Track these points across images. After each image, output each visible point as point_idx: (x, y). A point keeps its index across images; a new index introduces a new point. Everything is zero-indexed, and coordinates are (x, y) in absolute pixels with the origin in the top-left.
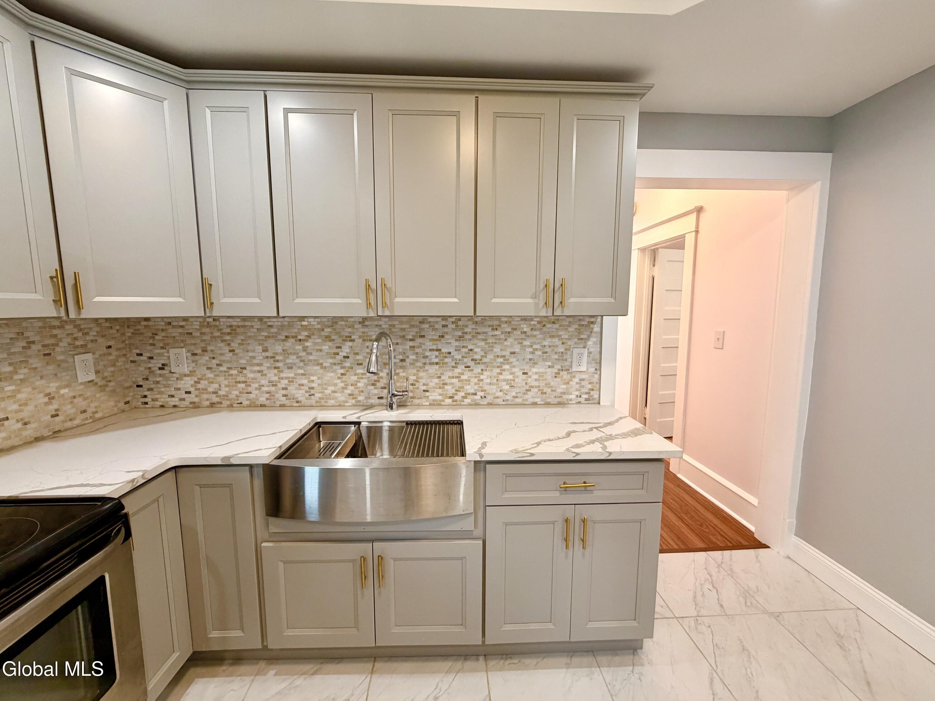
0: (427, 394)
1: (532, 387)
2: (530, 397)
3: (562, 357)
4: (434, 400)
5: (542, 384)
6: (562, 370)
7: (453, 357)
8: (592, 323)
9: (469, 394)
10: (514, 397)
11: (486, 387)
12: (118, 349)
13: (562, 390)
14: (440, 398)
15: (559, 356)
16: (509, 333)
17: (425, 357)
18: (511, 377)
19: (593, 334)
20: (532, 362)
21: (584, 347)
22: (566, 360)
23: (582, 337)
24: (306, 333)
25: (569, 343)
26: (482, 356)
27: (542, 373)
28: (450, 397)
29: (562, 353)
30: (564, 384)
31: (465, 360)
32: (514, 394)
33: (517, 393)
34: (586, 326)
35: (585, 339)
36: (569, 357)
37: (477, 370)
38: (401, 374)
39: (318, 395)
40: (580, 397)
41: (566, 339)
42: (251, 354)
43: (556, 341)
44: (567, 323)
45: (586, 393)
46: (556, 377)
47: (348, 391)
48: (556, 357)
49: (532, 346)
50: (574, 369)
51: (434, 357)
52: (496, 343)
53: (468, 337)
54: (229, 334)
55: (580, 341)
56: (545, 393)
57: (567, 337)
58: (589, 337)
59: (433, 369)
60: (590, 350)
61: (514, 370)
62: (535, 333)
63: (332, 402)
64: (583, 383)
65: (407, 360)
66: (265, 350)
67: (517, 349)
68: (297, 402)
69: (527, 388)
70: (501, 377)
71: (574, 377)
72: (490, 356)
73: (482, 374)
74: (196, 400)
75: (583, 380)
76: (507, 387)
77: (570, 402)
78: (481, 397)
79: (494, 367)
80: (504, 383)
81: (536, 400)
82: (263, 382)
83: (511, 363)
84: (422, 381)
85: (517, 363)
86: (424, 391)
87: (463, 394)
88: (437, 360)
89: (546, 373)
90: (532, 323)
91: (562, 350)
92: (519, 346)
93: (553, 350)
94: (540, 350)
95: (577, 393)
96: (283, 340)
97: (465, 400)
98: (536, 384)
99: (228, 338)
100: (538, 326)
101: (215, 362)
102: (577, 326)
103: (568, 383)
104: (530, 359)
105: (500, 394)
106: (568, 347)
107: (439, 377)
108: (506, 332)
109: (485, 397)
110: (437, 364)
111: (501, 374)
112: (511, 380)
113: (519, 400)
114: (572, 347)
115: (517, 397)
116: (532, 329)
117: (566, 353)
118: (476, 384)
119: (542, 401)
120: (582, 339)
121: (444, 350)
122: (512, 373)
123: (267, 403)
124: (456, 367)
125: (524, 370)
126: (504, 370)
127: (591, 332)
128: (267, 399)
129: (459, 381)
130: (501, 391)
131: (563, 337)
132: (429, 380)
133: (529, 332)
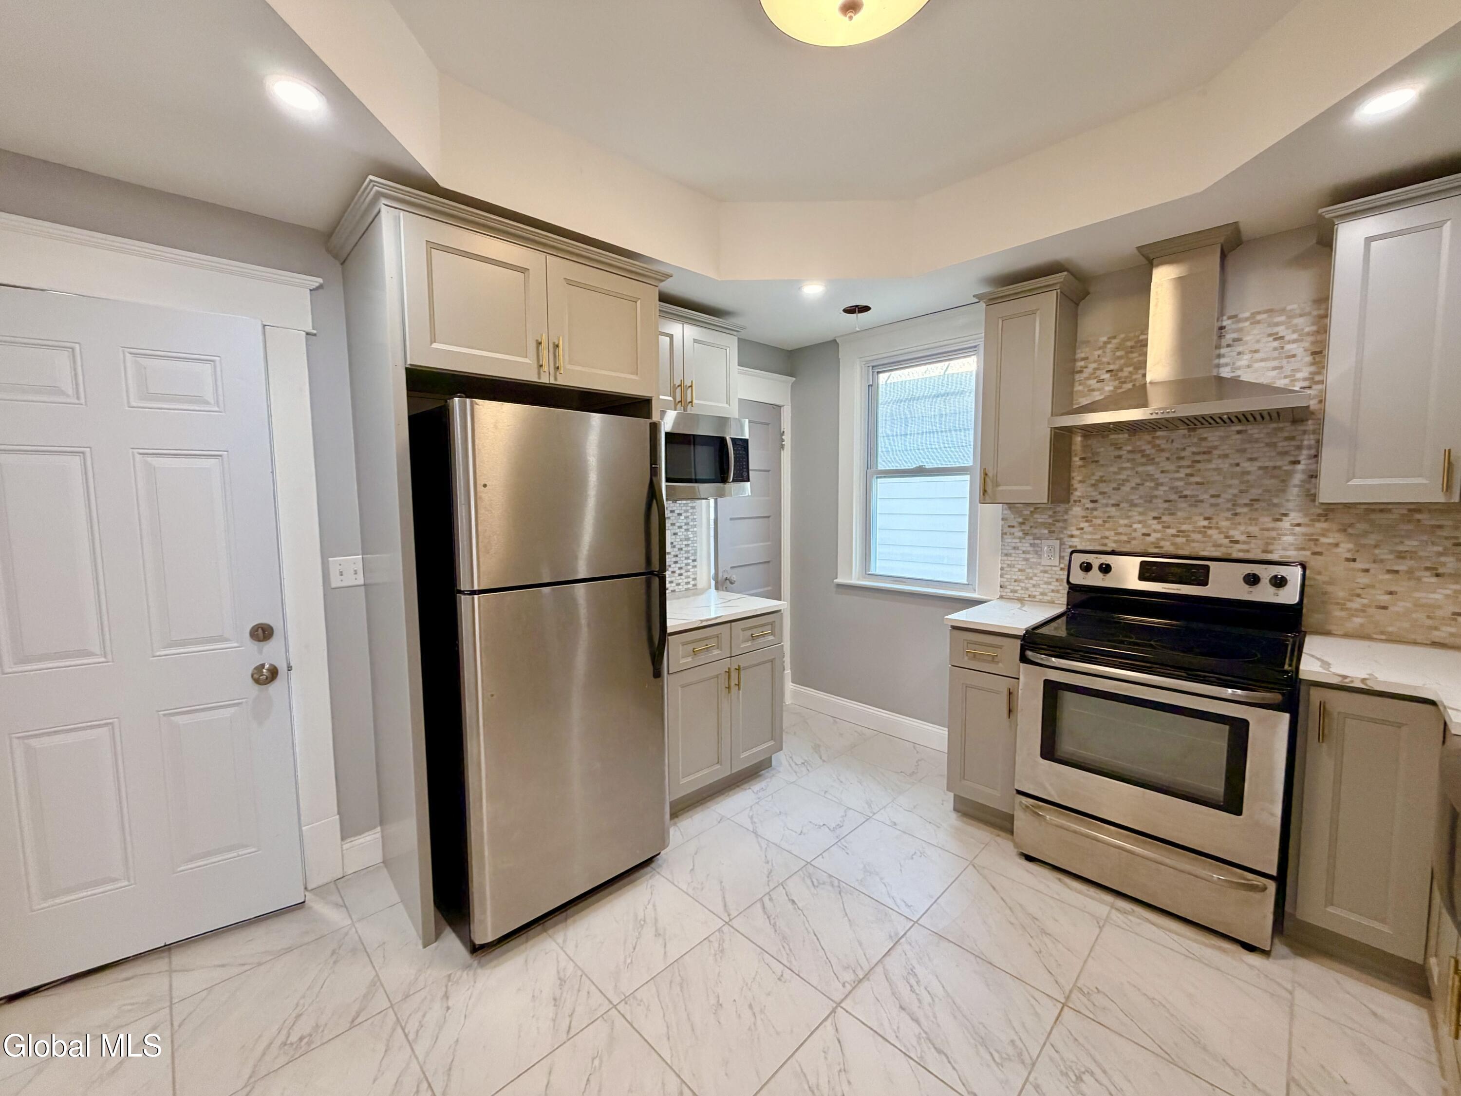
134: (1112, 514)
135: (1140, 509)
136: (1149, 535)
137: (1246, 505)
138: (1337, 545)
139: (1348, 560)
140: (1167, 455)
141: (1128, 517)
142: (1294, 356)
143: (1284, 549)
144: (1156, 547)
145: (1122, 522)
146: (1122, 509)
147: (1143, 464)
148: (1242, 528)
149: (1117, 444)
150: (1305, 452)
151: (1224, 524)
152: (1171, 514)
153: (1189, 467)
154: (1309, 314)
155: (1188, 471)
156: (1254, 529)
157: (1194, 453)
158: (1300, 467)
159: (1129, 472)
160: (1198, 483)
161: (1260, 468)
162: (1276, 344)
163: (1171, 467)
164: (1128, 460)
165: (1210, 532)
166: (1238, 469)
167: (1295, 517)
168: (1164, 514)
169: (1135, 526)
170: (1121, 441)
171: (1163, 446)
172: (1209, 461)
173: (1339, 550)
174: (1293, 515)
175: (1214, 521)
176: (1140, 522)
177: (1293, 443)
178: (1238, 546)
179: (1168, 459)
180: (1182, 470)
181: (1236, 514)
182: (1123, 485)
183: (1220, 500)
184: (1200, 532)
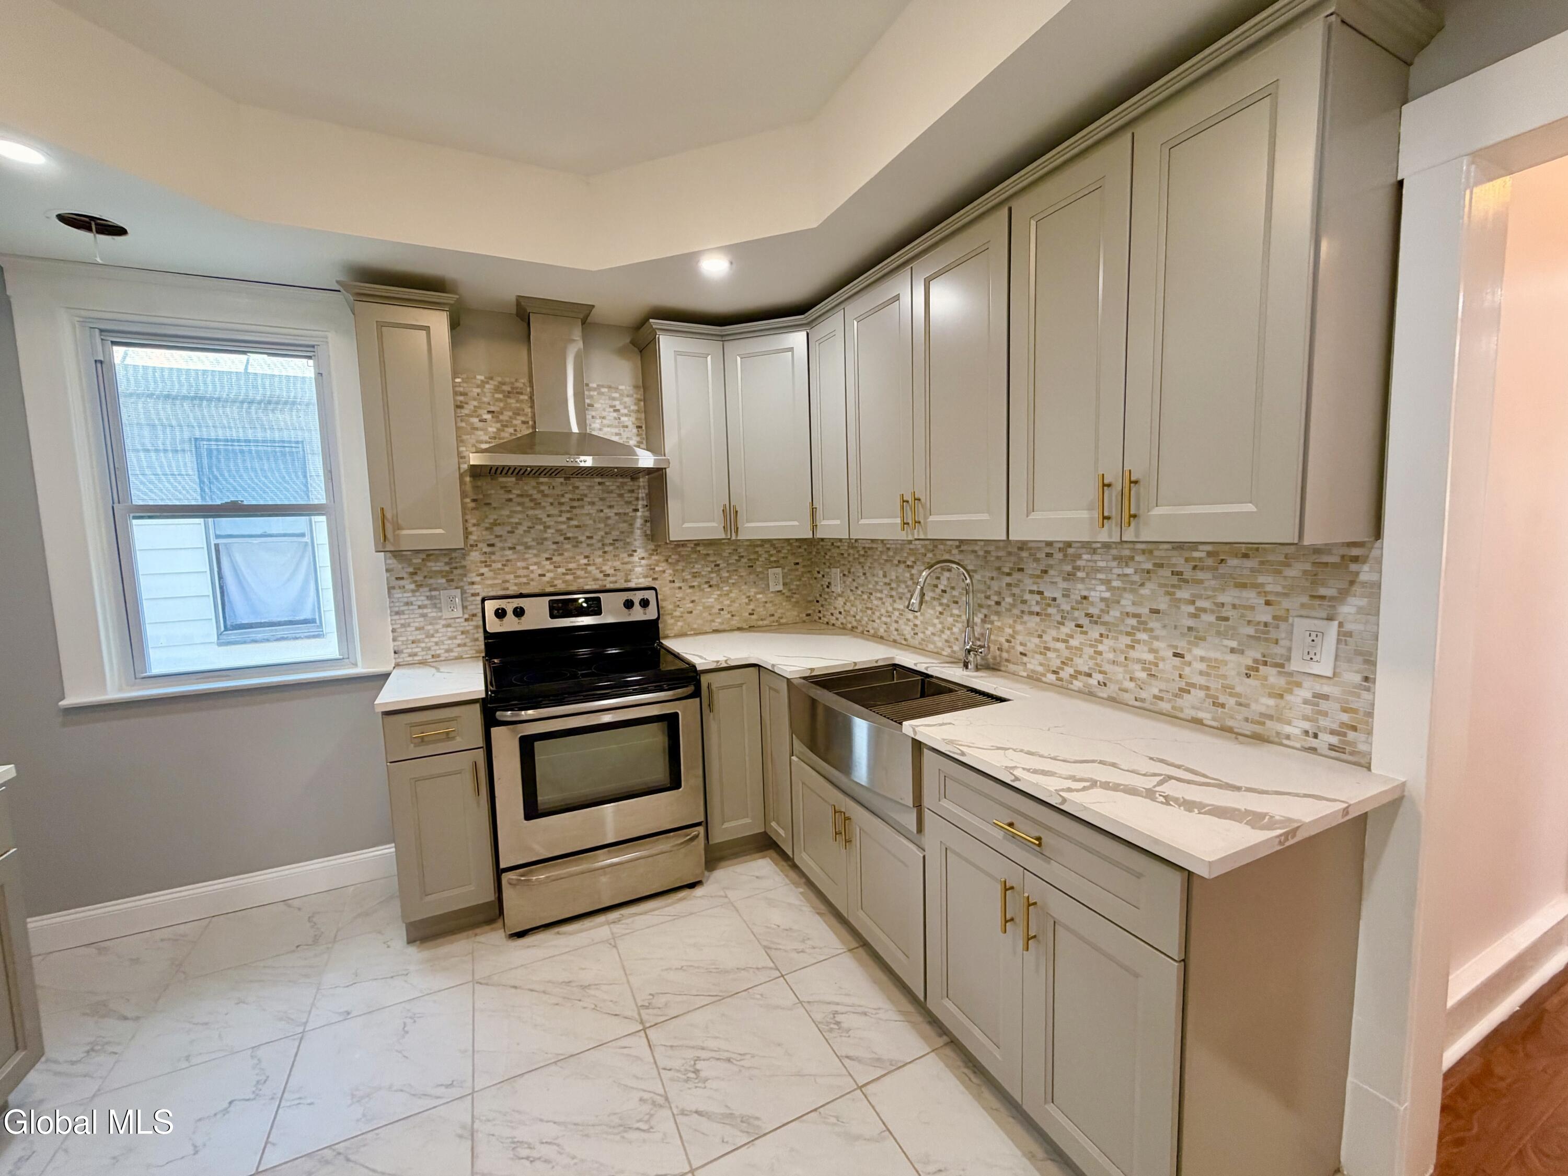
0: (1025, 659)
1: (1193, 685)
2: (1191, 704)
3: (1263, 634)
4: (1033, 671)
5: (1215, 685)
6: (1265, 663)
7: (1058, 606)
8: (1355, 559)
9: (1080, 673)
10: (1155, 697)
11: (1107, 667)
12: (804, 566)
13: (1263, 709)
14: (1040, 669)
15: (1256, 631)
16: (1148, 572)
17: (1024, 602)
18: (1150, 657)
19: (1356, 589)
20: (1194, 633)
21: (1330, 618)
22: (1277, 642)
23: (1322, 591)
24: (912, 559)
25: (1286, 603)
26: (1102, 611)
27: (1216, 660)
28: (1055, 672)
29: (1266, 625)
30: (1270, 695)
31: (1076, 614)
32: (1156, 691)
33: (1161, 691)
34: (1334, 565)
35: (1332, 598)
36: (1283, 635)
37: (1094, 634)
38: (996, 623)
39: (921, 635)
40: (1316, 736)
41: (1278, 594)
42: (876, 579)
43: (1250, 596)
44: (1282, 558)
45: (1333, 732)
46: (1248, 676)
47: (944, 637)
48: (1250, 631)
49: (1193, 602)
50: (1295, 665)
51: (1034, 603)
52: (1125, 589)
53: (1080, 574)
54: (863, 556)
55: (1317, 602)
56: (1223, 706)
57: (1279, 589)
58: (1343, 595)
59: (1032, 622)
60: (1348, 627)
61: (1156, 644)
62: (1200, 575)
63: (931, 647)
64: (1324, 705)
65: (1003, 604)
66: (885, 576)
67: (1162, 604)
68: (905, 640)
69: (1183, 685)
70: (1133, 654)
71: (1299, 685)
72: (1115, 613)
73: (1101, 642)
74: (844, 621)
75: (1326, 697)
76: (1143, 675)
77: (1286, 742)
78: (1099, 682)
79: (1121, 632)
80: (1138, 667)
81: (1201, 715)
82: (883, 611)
83: (1152, 630)
84: (1020, 638)
85: (1163, 633)
86: (1021, 653)
87: (1071, 671)
88: (1037, 609)
89: (1226, 663)
90: (1196, 554)
91: (1267, 618)
92: (1168, 598)
93: (1242, 616)
94: (1212, 611)
95: (1307, 725)
96: (897, 566)
97: (1075, 682)
98: (1202, 681)
99: (862, 560)
100: (1210, 562)
101: (855, 584)
102: (1308, 567)
103: (1281, 696)
104: (1190, 629)
105: (1131, 685)
106: (1282, 613)
107: (1040, 636)
108: (1143, 570)
109: (1105, 685)
110: (1038, 614)
111: (1133, 647)
112: (1150, 663)
113: (1165, 706)
114: (1292, 613)
115: (1161, 699)
116: (1195, 568)
117: (1277, 627)
118: (1091, 658)
119: (1214, 719)
120: (1323, 598)
121: (1046, 594)
122: (1152, 651)
123: (885, 635)
124: (1063, 624)
125: (1176, 647)
126: (1138, 642)
127: (1352, 583)
128: (885, 631)
129: (1067, 648)
130: (1131, 679)
131: (1269, 588)
132: (1027, 638)
133: (1188, 574)
134: (510, 557)
135: (535, 552)
136: (544, 575)
137: (611, 544)
138: (664, 572)
139: (671, 582)
140: (551, 500)
141: (525, 560)
142: (627, 427)
143: (638, 578)
144: (551, 586)
145: (520, 564)
146: (519, 552)
147: (532, 508)
148: (610, 563)
149: (506, 487)
150: (640, 503)
151: (599, 560)
152: (561, 554)
153: (568, 511)
154: (632, 396)
155: (568, 515)
156: (617, 564)
157: (571, 500)
158: (639, 514)
159: (520, 516)
160: (577, 527)
161: (616, 514)
162: (615, 414)
163: (555, 511)
164: (519, 504)
165: (589, 568)
166: (602, 514)
167: (640, 553)
168: (554, 555)
169: (532, 568)
170: (509, 484)
171: (546, 492)
172: (583, 507)
173: (666, 575)
174: (639, 551)
175: (591, 559)
176: (536, 564)
177: (634, 495)
178: (609, 579)
179: (552, 504)
180: (563, 514)
181: (605, 552)
182: (517, 528)
183: (593, 541)
184: (582, 569)
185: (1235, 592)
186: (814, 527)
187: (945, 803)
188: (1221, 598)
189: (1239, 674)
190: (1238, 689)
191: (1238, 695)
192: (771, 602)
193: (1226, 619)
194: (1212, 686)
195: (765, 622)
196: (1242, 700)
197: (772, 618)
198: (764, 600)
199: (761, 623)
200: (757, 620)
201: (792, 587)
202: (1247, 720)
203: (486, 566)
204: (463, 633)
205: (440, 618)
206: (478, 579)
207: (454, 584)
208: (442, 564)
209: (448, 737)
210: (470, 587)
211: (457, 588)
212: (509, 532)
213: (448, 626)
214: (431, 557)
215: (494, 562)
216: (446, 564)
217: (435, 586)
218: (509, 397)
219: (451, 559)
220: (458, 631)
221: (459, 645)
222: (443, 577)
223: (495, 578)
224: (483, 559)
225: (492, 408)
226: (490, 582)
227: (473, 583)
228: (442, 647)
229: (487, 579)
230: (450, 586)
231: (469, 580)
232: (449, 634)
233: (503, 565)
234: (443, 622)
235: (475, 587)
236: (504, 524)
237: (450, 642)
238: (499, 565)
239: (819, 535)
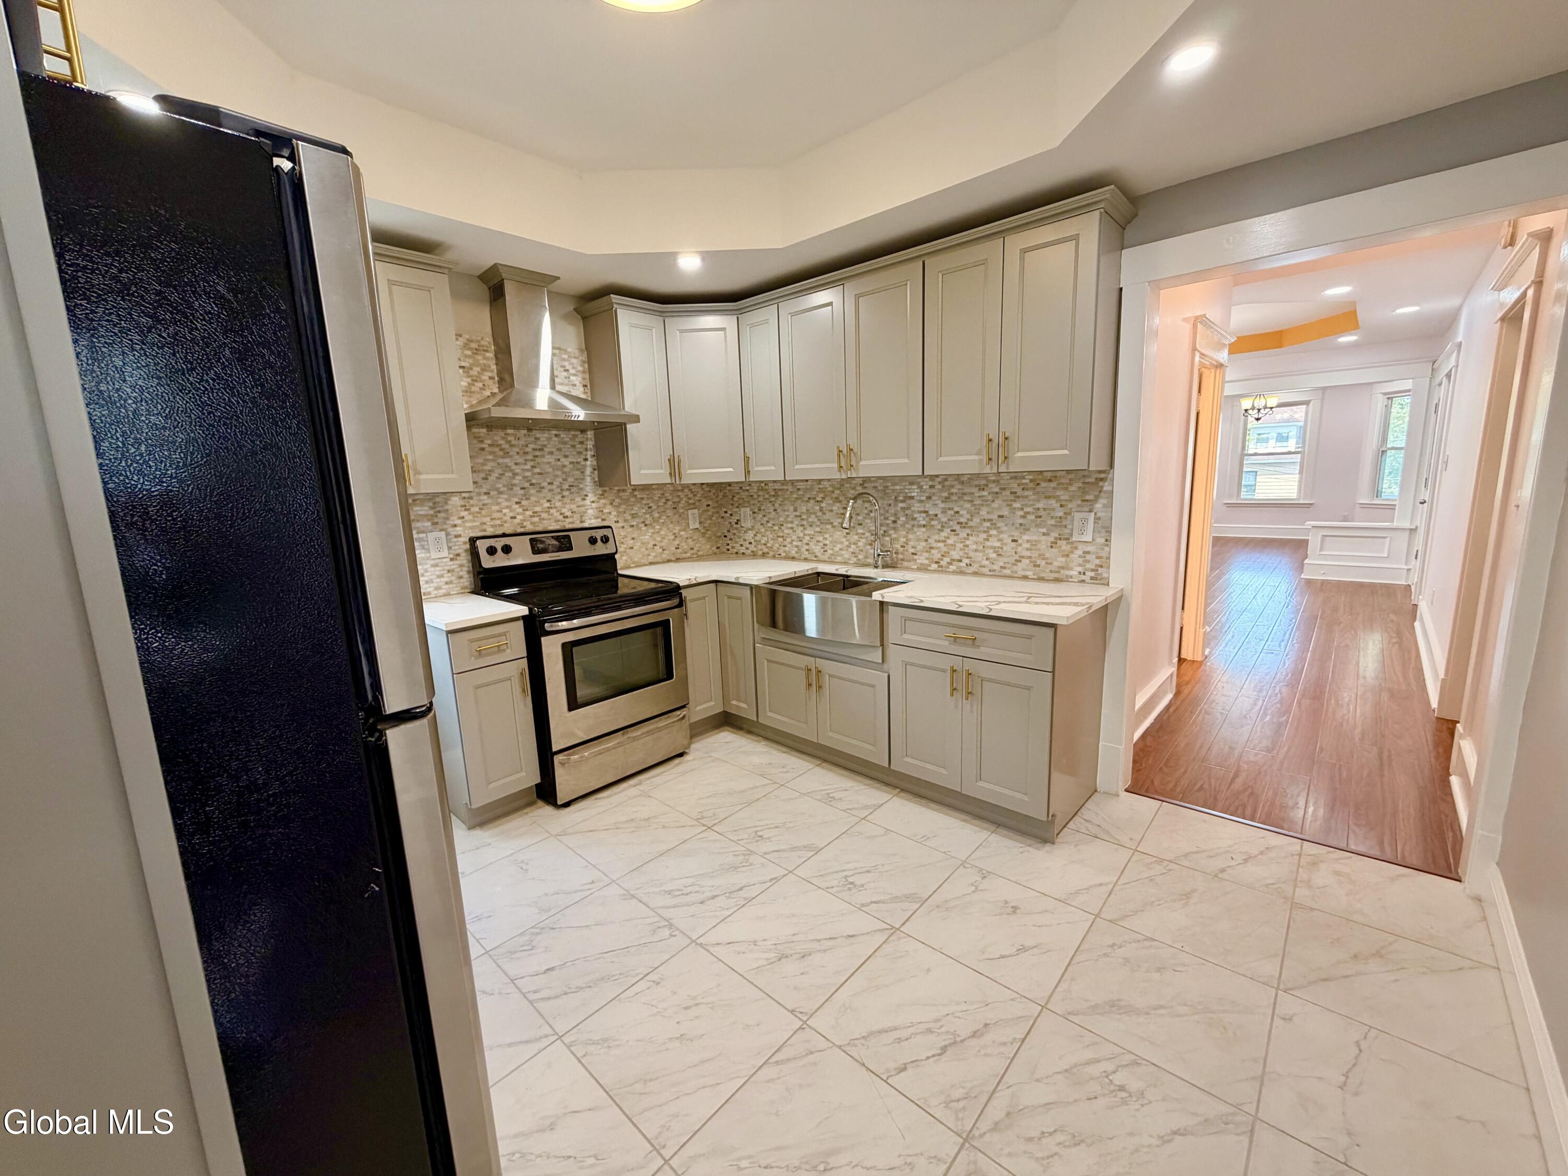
0: (915, 557)
1: (1023, 557)
2: (1020, 569)
3: (1060, 523)
4: (921, 564)
5: (1035, 554)
6: (1060, 539)
7: (939, 520)
8: (1102, 480)
9: (954, 560)
10: (1002, 567)
11: (971, 554)
12: (714, 508)
13: (1060, 564)
14: (927, 562)
15: (1056, 522)
16: (997, 493)
17: (914, 519)
18: (998, 544)
19: (1102, 494)
20: (1023, 527)
21: (1090, 511)
22: (1066, 527)
23: (1087, 497)
24: (822, 495)
25: (1070, 506)
26: (968, 519)
27: (1035, 541)
28: (937, 562)
29: (1060, 518)
30: (1063, 556)
31: (951, 523)
32: (1002, 564)
33: (1004, 563)
34: (1092, 483)
35: (1091, 501)
36: (1069, 522)
37: (963, 534)
38: (893, 536)
39: (830, 552)
40: (1084, 574)
41: (1066, 500)
42: (787, 513)
43: (1053, 502)
44: (1068, 481)
45: (1092, 570)
46: (1052, 547)
47: (851, 550)
48: (1053, 522)
49: (1022, 509)
50: (1074, 539)
51: (921, 519)
52: (982, 505)
53: (954, 498)
54: (774, 496)
55: (1085, 503)
56: (1039, 566)
57: (1066, 497)
58: (1097, 498)
59: (921, 532)
60: (1099, 515)
61: (1002, 536)
62: (1026, 493)
63: (839, 559)
64: (1088, 557)
65: (899, 522)
66: (795, 510)
67: (1005, 512)
68: (816, 556)
69: (1017, 558)
70: (988, 544)
71: (1076, 548)
72: (976, 520)
73: (968, 539)
74: (755, 549)
75: (1088, 553)
76: (994, 555)
77: (1070, 580)
78: (967, 565)
79: (980, 531)
80: (991, 551)
81: (1027, 573)
82: (794, 537)
83: (999, 528)
84: (911, 543)
85: (1005, 529)
86: (913, 554)
87: (947, 560)
88: (924, 523)
89: (1040, 541)
90: (1024, 481)
91: (1061, 514)
92: (1008, 508)
93: (1049, 514)
94: (1033, 513)
95: (1080, 569)
96: (807, 501)
97: (951, 567)
98: (1028, 553)
99: (773, 499)
100: (1031, 485)
101: (766, 519)
102: (1081, 485)
103: (1068, 556)
104: (1021, 524)
105: (987, 563)
106: (1068, 511)
107: (926, 540)
108: (993, 493)
109: (971, 565)
110: (924, 526)
111: (988, 540)
112: (998, 548)
113: (1007, 572)
114: (1073, 510)
115: (1005, 568)
116: (1023, 489)
117: (1066, 518)
118: (961, 549)
119: (1034, 575)
120: (1087, 501)
121: (931, 512)
122: (1000, 540)
123: (796, 555)
124: (942, 531)
125: (1013, 536)
126: (991, 536)
127: (1100, 492)
128: (796, 552)
129: (945, 545)
130: (987, 559)
131: (1062, 498)
132: (917, 543)
133: (1020, 492)
134: (486, 502)
135: (506, 496)
136: (515, 518)
137: (567, 489)
138: (610, 513)
139: (616, 522)
140: (517, 450)
141: (498, 504)
142: (575, 385)
143: (590, 519)
144: (522, 527)
145: (495, 508)
146: (492, 497)
147: (503, 457)
148: (568, 506)
149: (479, 437)
150: (589, 453)
151: (558, 504)
152: (527, 499)
153: (532, 460)
154: (578, 358)
155: (532, 463)
156: (573, 507)
157: (533, 449)
158: (588, 463)
159: (492, 464)
160: (539, 474)
161: (571, 463)
162: (565, 374)
163: (521, 460)
164: (492, 453)
165: (552, 511)
166: (559, 463)
167: (591, 497)
168: (522, 499)
169: (504, 511)
170: (482, 435)
171: (513, 443)
172: (543, 456)
173: (611, 516)
174: (590, 495)
175: (553, 502)
176: (507, 507)
177: (584, 446)
178: (568, 520)
179: (518, 453)
180: (528, 463)
181: (563, 497)
182: (490, 475)
183: (554, 487)
184: (546, 512)
185: (1045, 501)
186: (747, 473)
187: (906, 636)
188: (1040, 505)
189: (1047, 547)
190: (1047, 555)
191: (1047, 558)
192: (691, 538)
193: (1040, 517)
194: (1033, 556)
195: (688, 555)
196: (1049, 561)
197: (692, 552)
198: (686, 536)
199: (684, 555)
200: (681, 553)
201: (706, 525)
202: (1051, 571)
203: (466, 510)
204: (449, 571)
205: (428, 558)
206: (459, 522)
207: (439, 527)
208: (427, 508)
209: (499, 649)
210: (453, 529)
211: (441, 530)
212: (483, 479)
213: (436, 565)
214: (418, 502)
215: (472, 506)
216: (432, 508)
217: (422, 529)
218: (477, 354)
219: (434, 503)
220: (444, 570)
221: (446, 583)
222: (428, 520)
223: (475, 521)
224: (463, 504)
225: (463, 364)
226: (468, 525)
227: (455, 526)
228: (431, 585)
229: (467, 521)
230: (435, 528)
231: (452, 523)
232: (437, 573)
233: (480, 509)
234: (432, 562)
235: (457, 529)
236: (479, 471)
237: (438, 580)
238: (476, 509)
239: (752, 478)
